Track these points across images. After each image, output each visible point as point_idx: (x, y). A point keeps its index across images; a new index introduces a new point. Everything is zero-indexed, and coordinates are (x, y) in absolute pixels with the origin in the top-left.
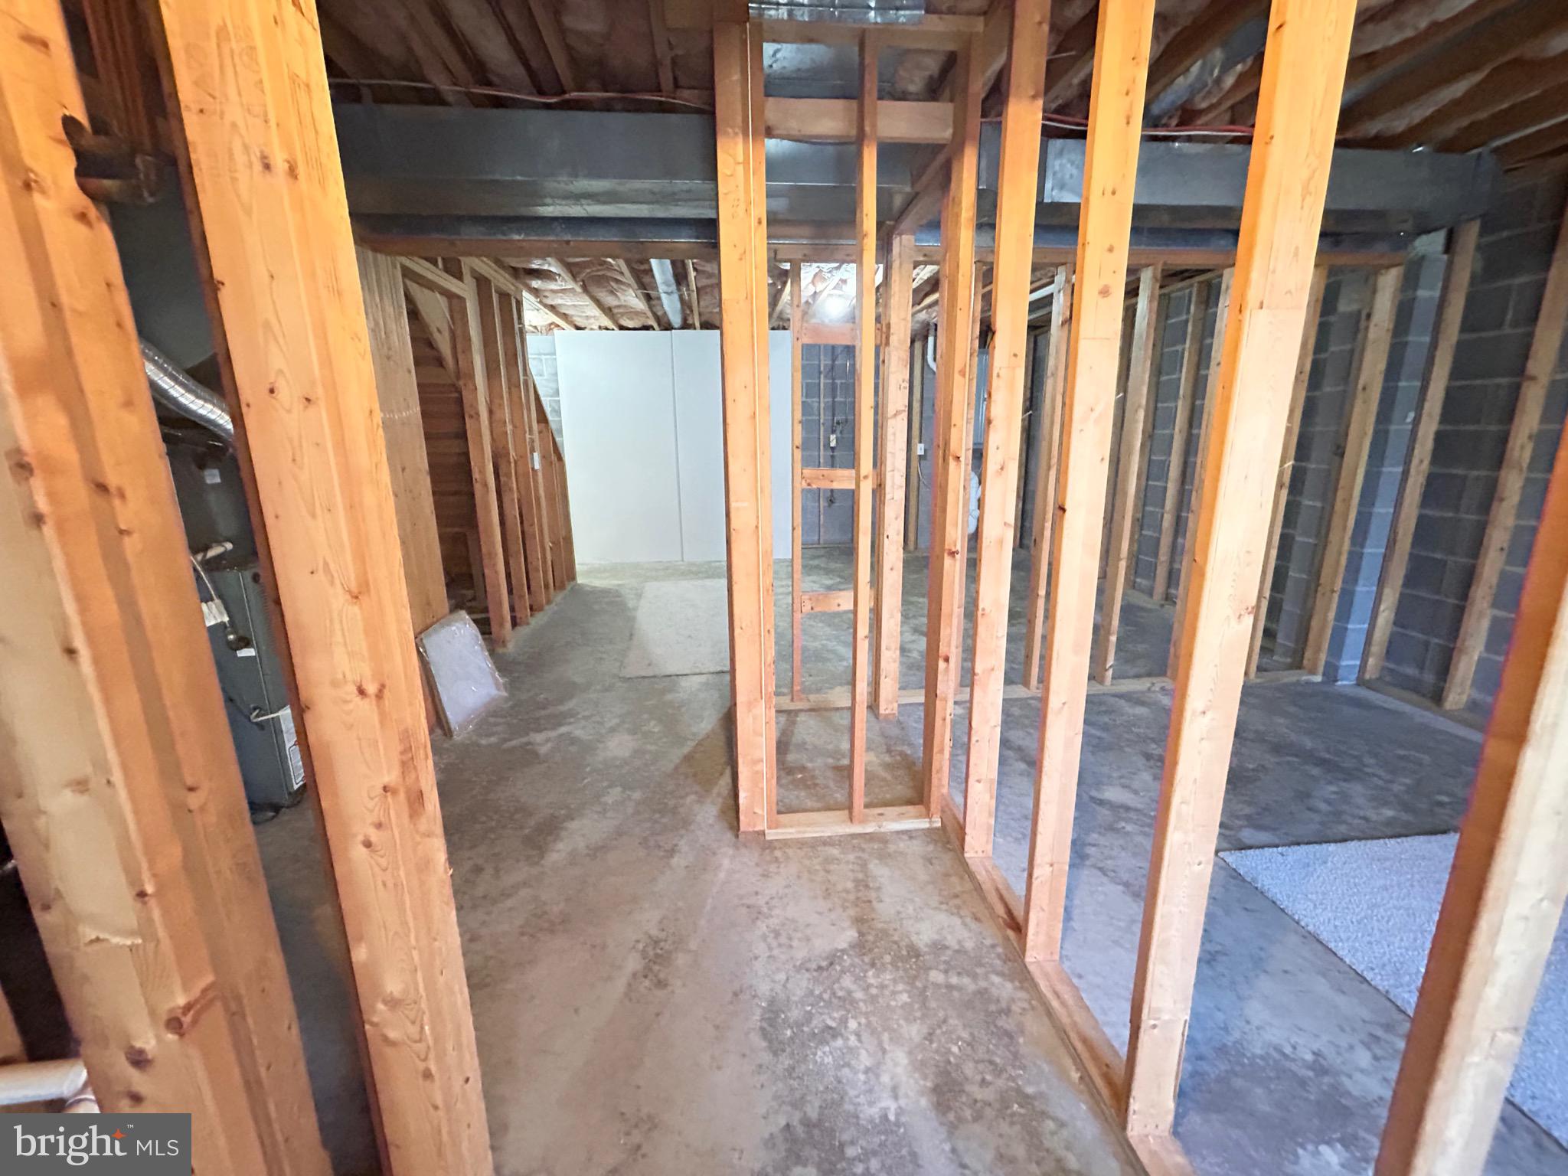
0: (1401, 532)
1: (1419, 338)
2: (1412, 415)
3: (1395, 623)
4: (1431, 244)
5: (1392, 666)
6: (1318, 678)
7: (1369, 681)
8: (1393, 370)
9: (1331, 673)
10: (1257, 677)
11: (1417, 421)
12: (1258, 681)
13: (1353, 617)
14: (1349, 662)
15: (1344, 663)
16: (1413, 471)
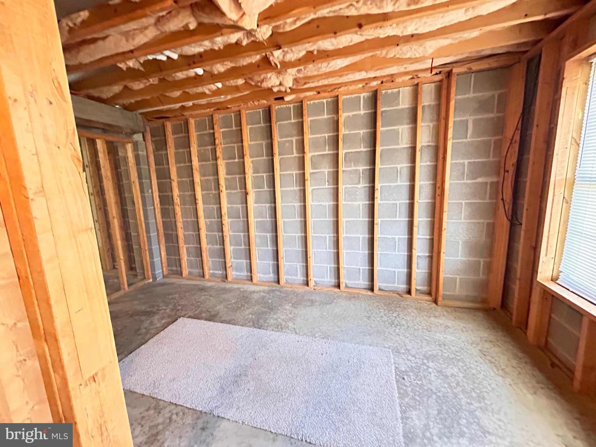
0: (159, 226)
1: (144, 167)
2: (150, 191)
3: (167, 255)
4: (138, 137)
5: (170, 268)
6: (151, 280)
7: (166, 275)
8: (140, 177)
9: (154, 278)
10: (129, 288)
11: (152, 192)
12: (130, 290)
13: (154, 257)
14: (158, 271)
15: (157, 272)
16: (156, 208)
